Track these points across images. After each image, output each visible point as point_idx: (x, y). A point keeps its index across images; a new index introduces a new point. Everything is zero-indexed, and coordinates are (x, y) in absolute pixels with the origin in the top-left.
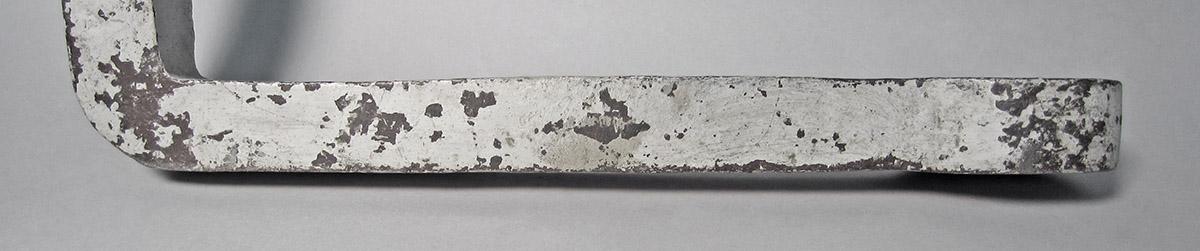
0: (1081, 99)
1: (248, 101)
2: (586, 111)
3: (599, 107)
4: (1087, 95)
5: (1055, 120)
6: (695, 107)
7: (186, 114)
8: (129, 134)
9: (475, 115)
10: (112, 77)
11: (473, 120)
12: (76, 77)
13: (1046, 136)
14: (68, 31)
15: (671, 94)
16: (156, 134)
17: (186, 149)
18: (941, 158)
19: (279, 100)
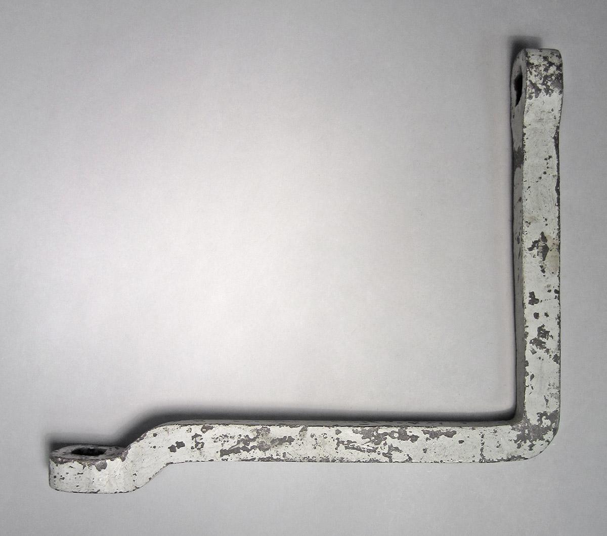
0: (535, 66)
1: (533, 389)
2: (536, 256)
3: (535, 251)
4: (533, 64)
5: (543, 76)
6: (535, 214)
7: (537, 414)
8: (545, 437)
9: (538, 300)
10: (523, 443)
11: (540, 301)
12: (522, 458)
13: (549, 79)
14: (505, 460)
15: (530, 223)
16: (545, 426)
17: (552, 414)
18: (555, 118)
19: (532, 377)
